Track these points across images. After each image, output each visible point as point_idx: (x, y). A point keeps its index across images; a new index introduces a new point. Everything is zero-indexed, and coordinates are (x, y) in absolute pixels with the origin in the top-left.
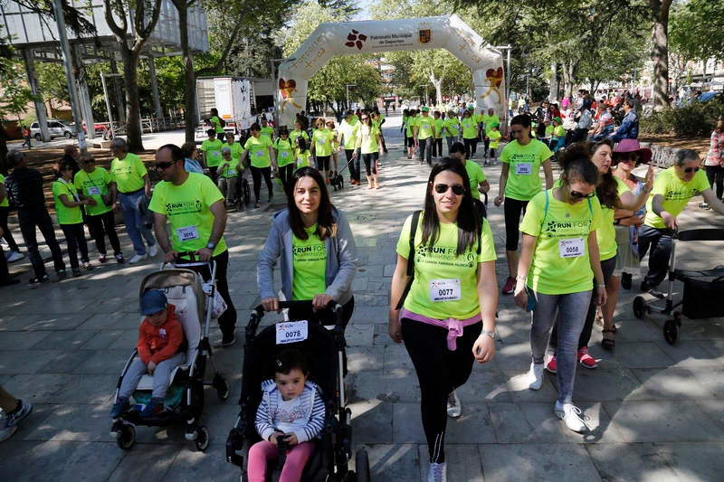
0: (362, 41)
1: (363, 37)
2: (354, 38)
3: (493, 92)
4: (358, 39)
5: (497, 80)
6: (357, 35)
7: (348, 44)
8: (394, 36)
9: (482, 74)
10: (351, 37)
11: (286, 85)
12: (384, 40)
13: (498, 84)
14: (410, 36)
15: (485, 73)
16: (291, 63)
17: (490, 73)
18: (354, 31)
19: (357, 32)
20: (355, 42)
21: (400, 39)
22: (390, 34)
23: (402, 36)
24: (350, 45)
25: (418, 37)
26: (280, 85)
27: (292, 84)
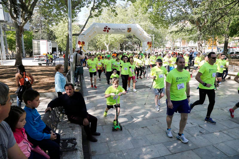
0: (109, 30)
1: (109, 29)
2: (106, 29)
3: (149, 49)
4: (107, 29)
5: (150, 45)
6: (107, 28)
7: (104, 31)
8: (120, 29)
9: (146, 43)
10: (105, 28)
11: (81, 43)
12: (116, 30)
13: (151, 47)
14: (125, 29)
15: (147, 43)
16: (83, 36)
17: (148, 43)
18: (106, 26)
19: (107, 27)
20: (106, 30)
21: (121, 30)
22: (118, 28)
23: (122, 29)
24: (105, 31)
25: (127, 30)
26: (78, 43)
27: (83, 43)
